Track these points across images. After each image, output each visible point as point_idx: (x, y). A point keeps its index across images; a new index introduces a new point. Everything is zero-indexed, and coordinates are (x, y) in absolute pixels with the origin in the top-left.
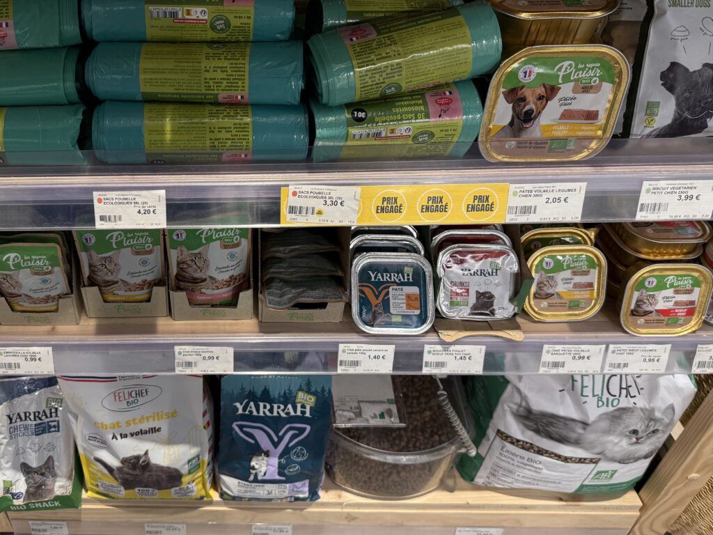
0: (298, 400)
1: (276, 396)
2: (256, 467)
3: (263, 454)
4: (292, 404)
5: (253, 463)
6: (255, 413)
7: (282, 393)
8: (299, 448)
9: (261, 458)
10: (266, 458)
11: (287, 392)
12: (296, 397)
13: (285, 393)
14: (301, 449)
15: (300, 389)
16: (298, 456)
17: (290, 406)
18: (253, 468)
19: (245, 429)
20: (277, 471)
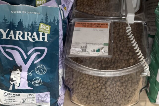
0: (40, 30)
1: (27, 26)
2: (14, 79)
3: (18, 69)
4: (36, 32)
5: (12, 77)
6: (13, 38)
7: (30, 25)
8: (41, 65)
9: (17, 72)
10: (20, 72)
11: (33, 23)
12: (39, 27)
13: (32, 24)
14: (42, 67)
15: (42, 22)
16: (40, 72)
17: (35, 34)
18: (12, 80)
19: (7, 50)
20: (27, 82)
